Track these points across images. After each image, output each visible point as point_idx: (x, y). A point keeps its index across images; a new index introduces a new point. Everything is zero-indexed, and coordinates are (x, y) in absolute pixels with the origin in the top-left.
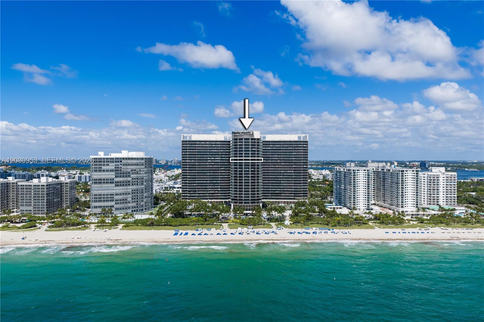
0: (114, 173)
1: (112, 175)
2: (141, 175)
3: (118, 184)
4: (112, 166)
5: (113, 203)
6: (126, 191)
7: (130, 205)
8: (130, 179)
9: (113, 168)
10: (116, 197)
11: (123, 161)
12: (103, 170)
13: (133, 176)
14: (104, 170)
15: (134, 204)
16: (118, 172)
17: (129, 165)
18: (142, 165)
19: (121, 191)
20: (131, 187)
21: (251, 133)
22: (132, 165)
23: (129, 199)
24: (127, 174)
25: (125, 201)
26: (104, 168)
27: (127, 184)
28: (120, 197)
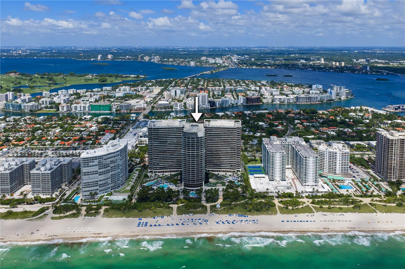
0: (98, 167)
1: (96, 168)
2: (118, 163)
3: (100, 174)
4: (96, 162)
5: (98, 187)
6: (107, 177)
7: (110, 186)
8: (109, 168)
9: (97, 163)
10: (100, 183)
11: (104, 157)
12: (90, 166)
13: (111, 165)
16: (101, 165)
17: (108, 158)
18: (118, 155)
20: (110, 174)
22: (111, 158)
23: (110, 182)
24: (107, 166)
25: (106, 184)
26: (90, 164)
27: (108, 172)
28: (103, 182)
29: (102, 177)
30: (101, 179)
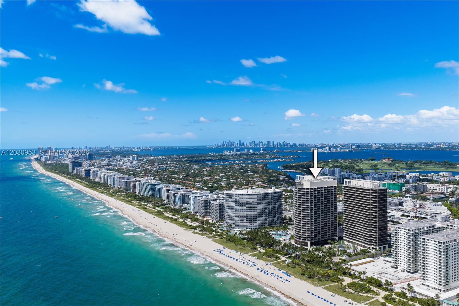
0: (234, 203)
1: (233, 204)
2: (255, 206)
3: (237, 210)
4: (233, 199)
5: (234, 222)
6: (243, 215)
7: (245, 224)
8: (245, 207)
9: (234, 200)
10: (236, 218)
13: (247, 206)
14: (230, 201)
15: (249, 224)
16: (237, 202)
17: (244, 198)
18: (255, 198)
19: (239, 215)
20: (245, 213)
21: (302, 184)
22: (247, 198)
23: (245, 220)
24: (242, 204)
25: (242, 221)
26: (230, 199)
27: (242, 210)
28: (239, 218)
29: (238, 214)
30: (237, 215)
